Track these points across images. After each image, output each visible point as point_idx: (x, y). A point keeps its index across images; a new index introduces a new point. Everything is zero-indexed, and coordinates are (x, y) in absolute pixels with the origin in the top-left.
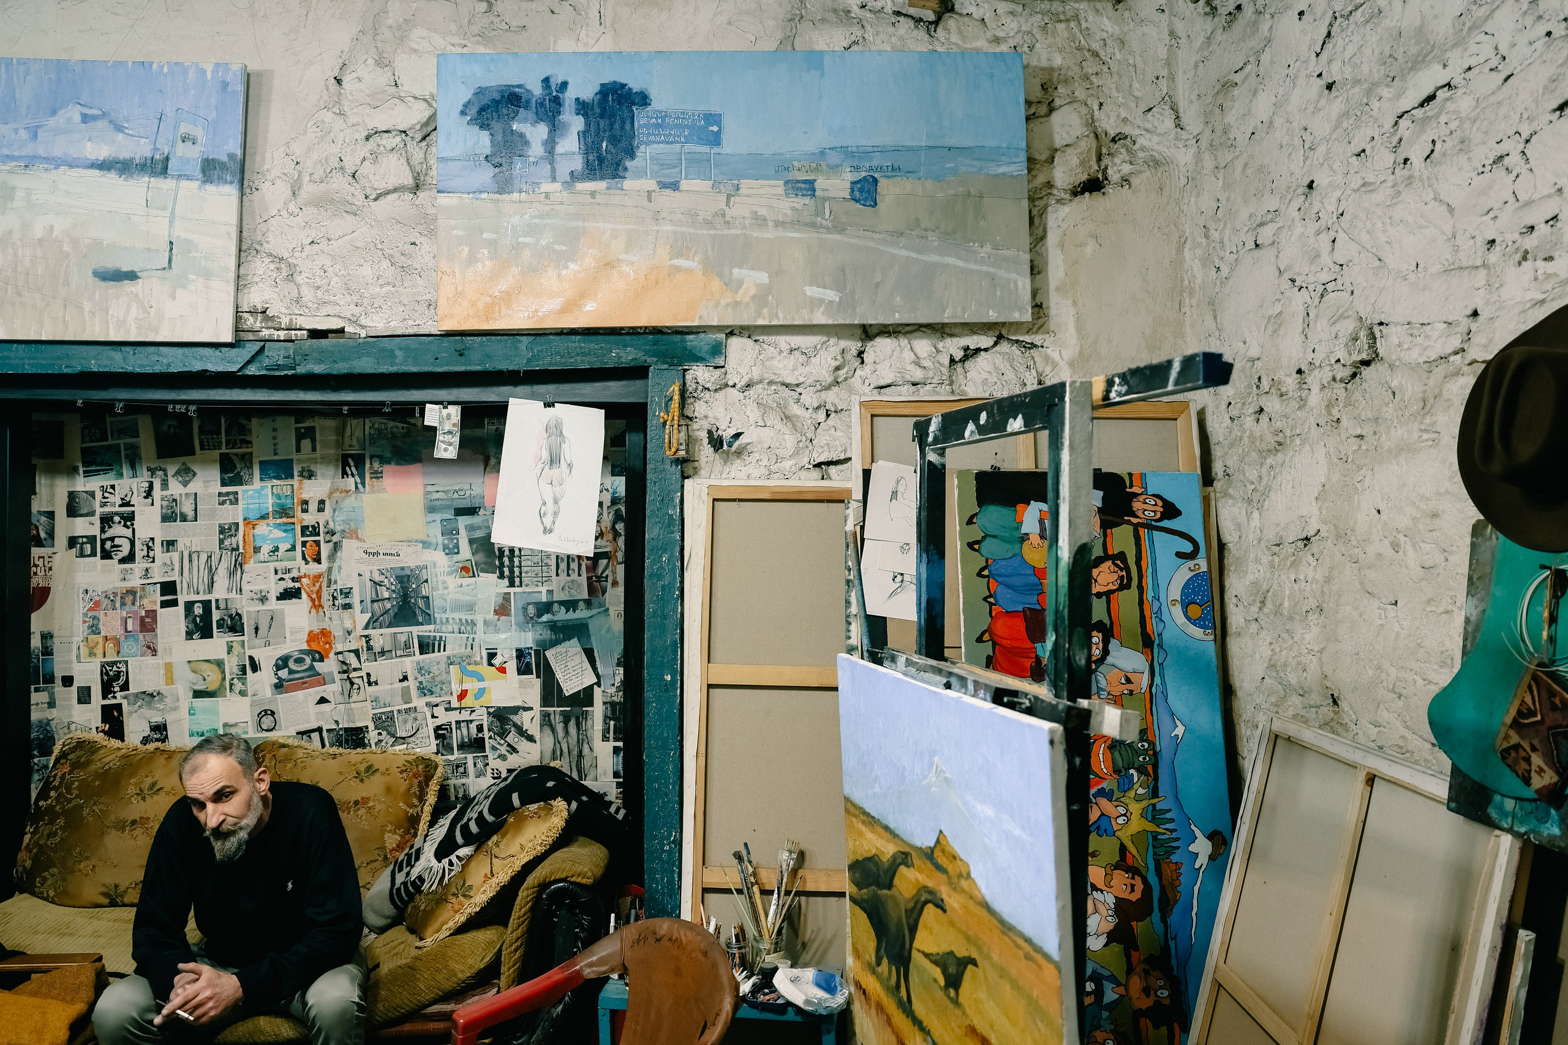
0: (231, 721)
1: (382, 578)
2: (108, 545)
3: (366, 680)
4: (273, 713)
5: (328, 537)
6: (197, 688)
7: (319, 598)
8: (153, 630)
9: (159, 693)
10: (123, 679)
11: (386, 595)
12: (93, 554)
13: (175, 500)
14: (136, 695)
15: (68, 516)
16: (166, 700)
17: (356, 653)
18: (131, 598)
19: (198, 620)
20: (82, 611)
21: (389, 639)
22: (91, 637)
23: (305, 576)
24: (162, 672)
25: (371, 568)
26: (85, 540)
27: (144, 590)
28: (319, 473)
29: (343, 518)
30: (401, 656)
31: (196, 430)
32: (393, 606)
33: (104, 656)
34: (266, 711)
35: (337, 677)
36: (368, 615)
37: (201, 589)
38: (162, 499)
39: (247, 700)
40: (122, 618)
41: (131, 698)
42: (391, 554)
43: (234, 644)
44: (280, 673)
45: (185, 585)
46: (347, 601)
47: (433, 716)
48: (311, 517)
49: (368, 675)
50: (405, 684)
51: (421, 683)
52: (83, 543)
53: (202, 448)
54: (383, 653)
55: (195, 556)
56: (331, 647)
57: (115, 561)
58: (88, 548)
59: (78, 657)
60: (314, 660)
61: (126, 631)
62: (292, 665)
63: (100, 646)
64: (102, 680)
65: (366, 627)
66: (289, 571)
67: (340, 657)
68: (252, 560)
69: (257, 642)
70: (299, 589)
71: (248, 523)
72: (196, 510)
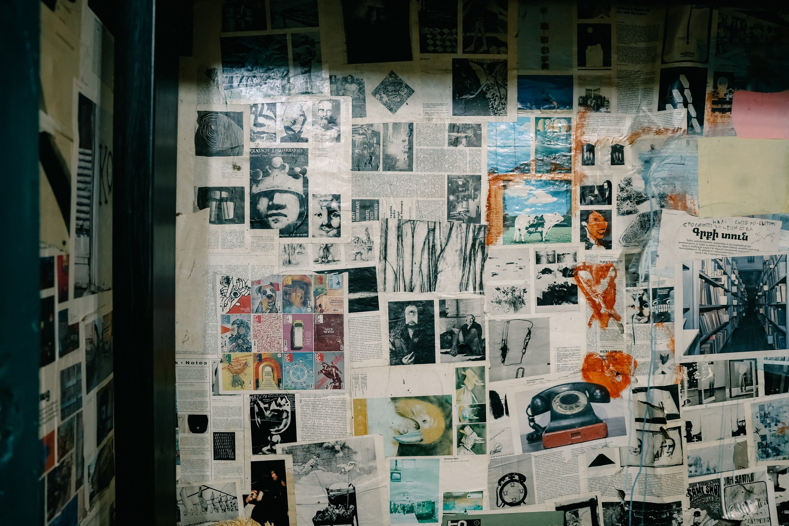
0: (456, 490)
1: (718, 274)
2: (263, 204)
3: (684, 433)
4: (522, 479)
5: (627, 206)
6: (405, 439)
7: (610, 301)
8: (337, 348)
9: (343, 447)
10: (286, 422)
11: (723, 300)
12: (239, 218)
13: (376, 134)
14: (308, 449)
15: (199, 153)
16: (355, 457)
17: (673, 390)
18: (300, 293)
19: (411, 332)
20: (220, 312)
21: (722, 370)
22: (234, 355)
23: (585, 267)
24: (350, 414)
25: (704, 257)
26: (224, 194)
27: (321, 280)
28: (614, 102)
29: (664, 174)
30: (738, 397)
31: (414, 17)
32: (732, 318)
33: (257, 386)
34: (511, 475)
35: (631, 426)
36: (693, 333)
37: (417, 283)
38: (355, 131)
39: (484, 460)
40: (285, 326)
41: (299, 453)
42: (734, 237)
43: (468, 373)
44: (538, 419)
45: (390, 276)
46: (663, 308)
47: (777, 488)
48: (598, 173)
49: (689, 425)
50: (740, 439)
51: (764, 437)
52: (222, 200)
53: (424, 49)
54: (711, 391)
55: (407, 229)
56: (627, 381)
57: (273, 233)
58: (230, 209)
59: (215, 386)
60: (592, 399)
61: (293, 347)
62: (557, 407)
63: (250, 370)
64: (253, 424)
65: (690, 351)
66: (559, 258)
67: (642, 396)
68: (501, 239)
69: (504, 370)
70: (574, 287)
71: (497, 179)
72: (411, 148)
